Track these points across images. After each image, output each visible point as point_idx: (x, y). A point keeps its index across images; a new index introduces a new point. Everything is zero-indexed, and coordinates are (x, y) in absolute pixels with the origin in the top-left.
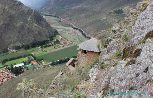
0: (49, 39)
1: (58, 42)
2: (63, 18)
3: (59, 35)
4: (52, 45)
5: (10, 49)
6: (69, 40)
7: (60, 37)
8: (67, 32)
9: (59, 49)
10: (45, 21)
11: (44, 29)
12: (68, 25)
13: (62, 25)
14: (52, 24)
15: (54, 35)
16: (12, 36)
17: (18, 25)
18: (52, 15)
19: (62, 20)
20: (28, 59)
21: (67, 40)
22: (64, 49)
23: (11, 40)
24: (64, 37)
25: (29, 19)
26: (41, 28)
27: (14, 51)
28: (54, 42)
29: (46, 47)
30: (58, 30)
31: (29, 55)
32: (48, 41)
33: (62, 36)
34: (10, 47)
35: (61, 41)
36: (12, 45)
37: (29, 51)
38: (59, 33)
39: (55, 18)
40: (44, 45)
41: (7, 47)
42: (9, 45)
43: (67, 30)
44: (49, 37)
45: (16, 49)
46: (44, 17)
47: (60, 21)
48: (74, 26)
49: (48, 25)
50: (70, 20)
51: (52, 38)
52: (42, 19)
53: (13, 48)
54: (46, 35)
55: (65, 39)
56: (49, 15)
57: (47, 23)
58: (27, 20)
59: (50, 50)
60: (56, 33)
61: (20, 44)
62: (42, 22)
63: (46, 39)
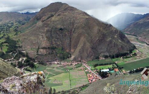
0: (129, 52)
1: (135, 54)
2: (140, 37)
3: (136, 49)
4: (131, 57)
5: (101, 57)
6: (144, 53)
7: (137, 51)
8: (143, 47)
9: (136, 60)
10: (126, 38)
11: (126, 44)
12: (143, 42)
13: (139, 42)
14: (132, 40)
15: (133, 49)
16: (103, 47)
17: (108, 40)
18: (132, 34)
19: (139, 38)
20: (112, 66)
21: (142, 53)
22: (140, 61)
23: (102, 50)
24: (140, 51)
25: (116, 36)
26: (124, 43)
27: (104, 58)
28: (133, 55)
29: (126, 58)
30: (136, 45)
31: (113, 63)
32: (128, 53)
33: (138, 51)
34: (101, 55)
35: (137, 54)
36: (103, 54)
37: (114, 60)
38: (137, 47)
39: (134, 37)
40: (125, 57)
41: (99, 56)
42: (100, 54)
43: (143, 46)
44: (129, 51)
45: (105, 58)
46: (126, 35)
47: (137, 39)
48: (147, 43)
49: (128, 42)
50: (145, 38)
51: (131, 52)
52: (124, 37)
53: (103, 57)
54: (127, 49)
55: (140, 53)
56: (130, 34)
57: (128, 40)
58: (114, 37)
59: (129, 61)
60: (134, 47)
61: (108, 54)
62: (124, 39)
63: (126, 52)
